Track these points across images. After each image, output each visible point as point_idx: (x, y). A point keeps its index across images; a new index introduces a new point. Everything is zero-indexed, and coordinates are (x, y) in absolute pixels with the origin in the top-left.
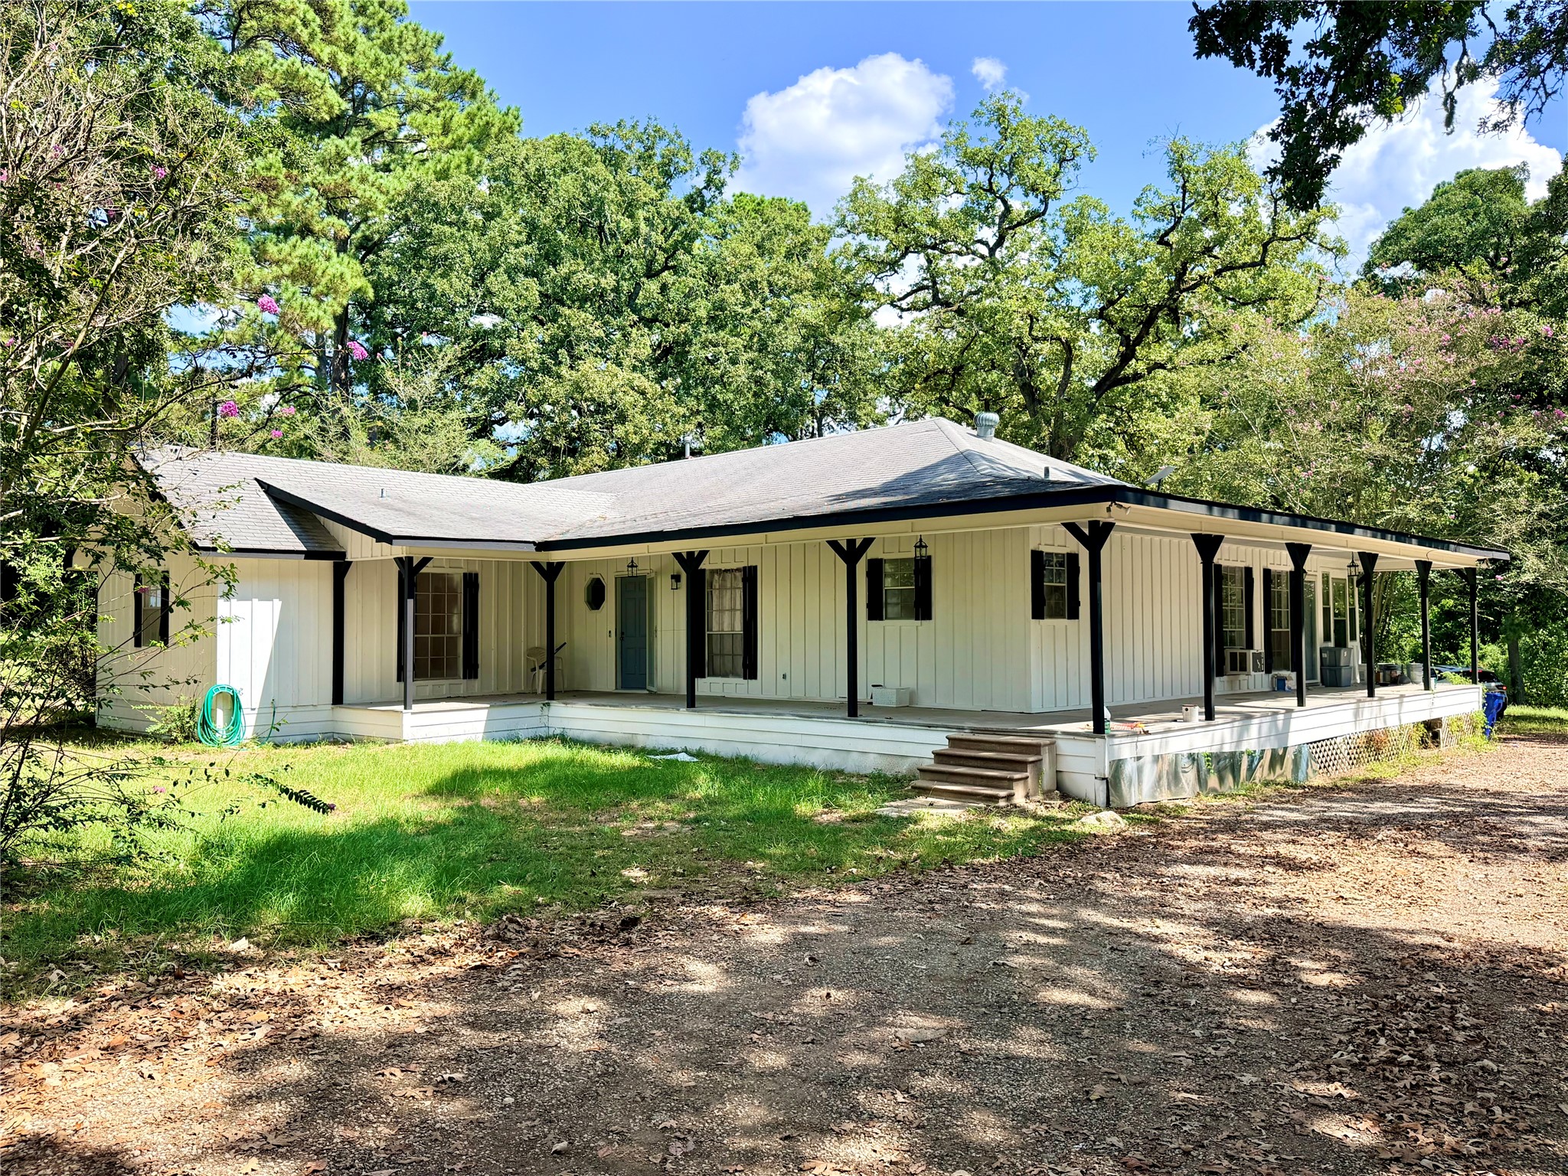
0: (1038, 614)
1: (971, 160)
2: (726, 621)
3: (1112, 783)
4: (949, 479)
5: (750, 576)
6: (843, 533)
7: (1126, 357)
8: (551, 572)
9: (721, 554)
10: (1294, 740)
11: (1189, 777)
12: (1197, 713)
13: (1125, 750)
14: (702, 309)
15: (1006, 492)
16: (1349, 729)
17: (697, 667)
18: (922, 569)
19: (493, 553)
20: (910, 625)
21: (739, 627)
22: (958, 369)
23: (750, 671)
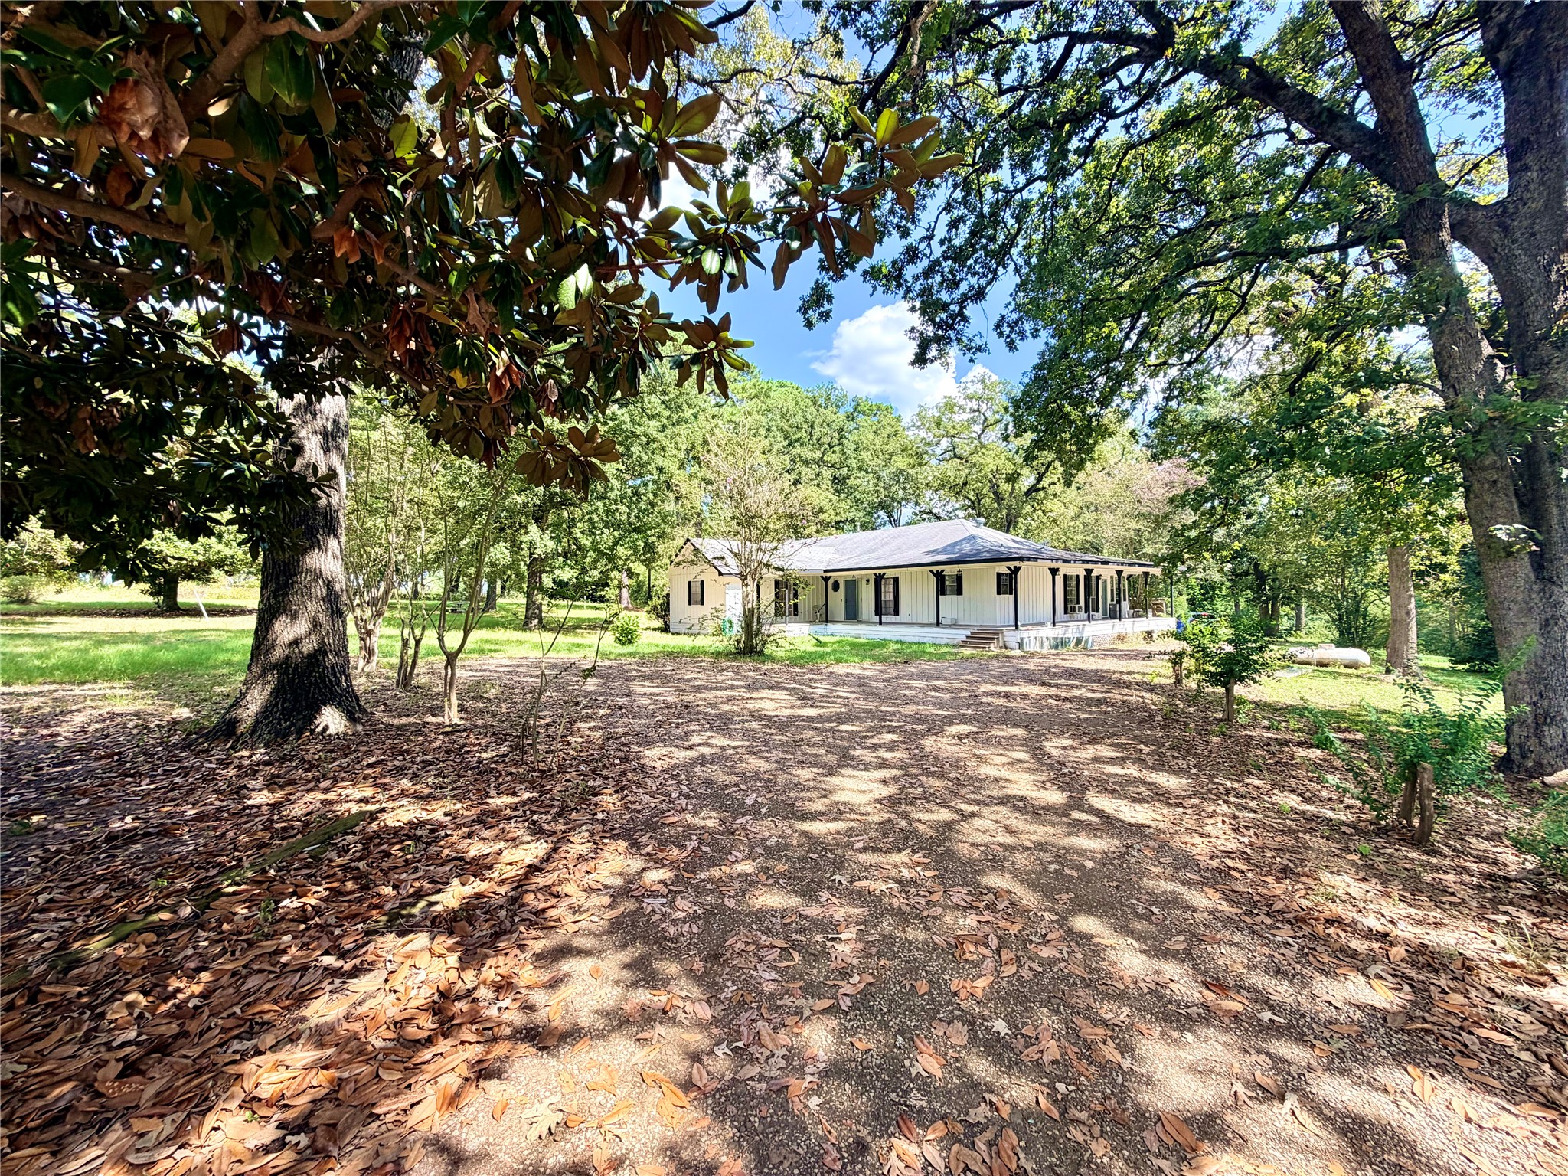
0: (999, 593)
1: (970, 398)
2: (888, 596)
3: (1021, 645)
4: (967, 548)
5: (896, 580)
6: (934, 568)
7: (1039, 480)
8: (826, 579)
9: (890, 573)
10: (1085, 635)
11: (1047, 644)
12: (1050, 625)
13: (1025, 635)
14: (854, 463)
15: (988, 556)
16: (1110, 632)
17: (878, 611)
18: (959, 579)
19: (810, 573)
20: (955, 597)
21: (892, 598)
22: (965, 484)
23: (897, 613)
